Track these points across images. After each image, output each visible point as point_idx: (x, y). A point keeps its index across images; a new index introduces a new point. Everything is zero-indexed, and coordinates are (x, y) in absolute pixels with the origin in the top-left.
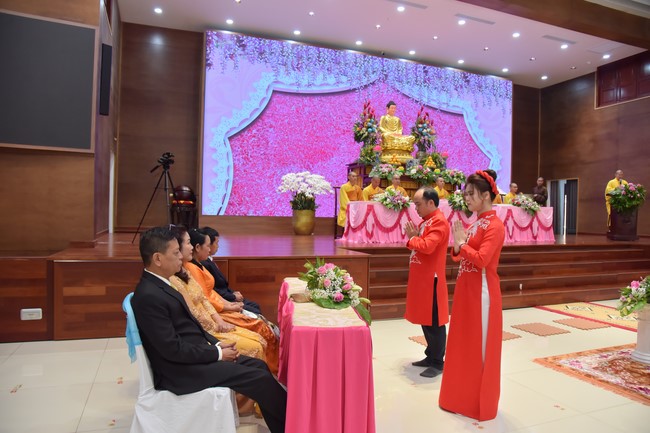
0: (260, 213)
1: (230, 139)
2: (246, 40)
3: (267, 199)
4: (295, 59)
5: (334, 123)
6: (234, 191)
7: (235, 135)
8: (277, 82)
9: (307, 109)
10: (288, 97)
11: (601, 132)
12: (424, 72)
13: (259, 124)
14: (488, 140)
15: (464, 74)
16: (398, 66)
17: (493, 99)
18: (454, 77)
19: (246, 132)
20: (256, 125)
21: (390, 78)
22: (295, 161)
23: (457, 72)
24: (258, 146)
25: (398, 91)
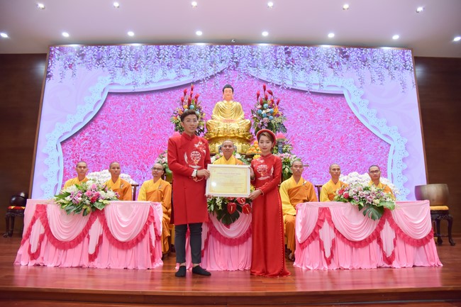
1: (62, 143)
2: (86, 49)
4: (133, 60)
7: (68, 139)
8: (112, 84)
9: (143, 107)
10: (123, 98)
12: (286, 53)
13: (92, 127)
14: (384, 120)
15: (341, 50)
16: (252, 52)
17: (386, 72)
18: (327, 54)
19: (79, 136)
20: (88, 128)
21: (242, 65)
22: (128, 161)
23: (331, 48)
24: (90, 148)
25: (253, 77)
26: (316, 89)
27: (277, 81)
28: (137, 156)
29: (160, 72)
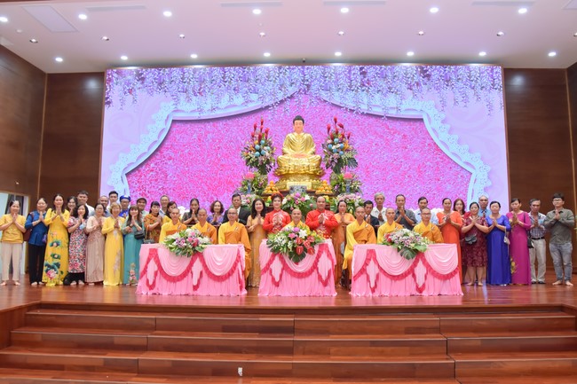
1: (127, 175)
2: (145, 72)
4: (197, 84)
7: (133, 171)
8: (176, 111)
9: (209, 136)
10: (188, 125)
12: (361, 74)
13: (157, 157)
14: (467, 147)
15: (422, 68)
16: (324, 73)
17: (470, 93)
18: (406, 74)
19: (144, 167)
20: (154, 159)
21: (314, 88)
23: (410, 67)
24: (156, 180)
25: (325, 101)
26: (393, 113)
27: (351, 105)
28: (206, 188)
29: (227, 97)
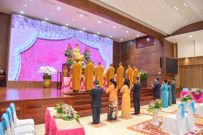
0: (31, 80)
1: (20, 53)
2: (28, 19)
3: (33, 75)
4: (45, 28)
5: (58, 50)
6: (21, 72)
7: (22, 52)
8: (38, 35)
9: (49, 45)
10: (42, 40)
11: (137, 56)
12: (87, 35)
14: (106, 57)
15: (99, 37)
16: (79, 33)
17: (107, 45)
20: (30, 49)
21: (77, 36)
22: (44, 62)
23: (97, 36)
24: (31, 56)
25: (79, 41)
26: (93, 47)
27: (85, 43)
